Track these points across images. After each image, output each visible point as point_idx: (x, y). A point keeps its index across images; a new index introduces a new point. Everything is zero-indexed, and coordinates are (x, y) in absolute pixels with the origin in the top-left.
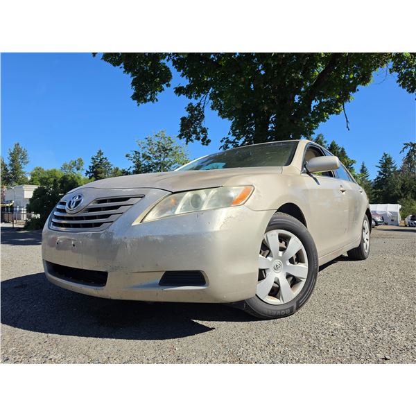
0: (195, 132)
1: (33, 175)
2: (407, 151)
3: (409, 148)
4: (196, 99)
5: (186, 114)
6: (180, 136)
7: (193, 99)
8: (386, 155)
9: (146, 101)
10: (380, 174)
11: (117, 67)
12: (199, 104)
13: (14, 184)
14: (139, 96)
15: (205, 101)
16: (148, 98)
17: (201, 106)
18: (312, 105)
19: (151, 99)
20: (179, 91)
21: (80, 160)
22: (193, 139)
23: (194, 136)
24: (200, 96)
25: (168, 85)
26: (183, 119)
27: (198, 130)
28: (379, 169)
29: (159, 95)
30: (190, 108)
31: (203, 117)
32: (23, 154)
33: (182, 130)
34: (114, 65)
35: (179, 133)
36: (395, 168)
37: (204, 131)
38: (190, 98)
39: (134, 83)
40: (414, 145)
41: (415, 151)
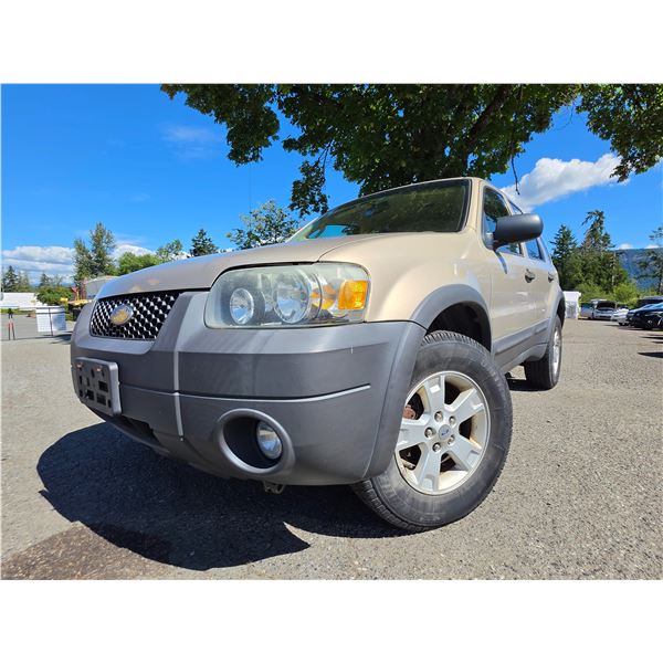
0: (312, 201)
1: (122, 263)
2: (591, 222)
3: (593, 219)
4: (313, 155)
5: (301, 177)
6: (292, 207)
7: (309, 155)
8: (564, 228)
9: (246, 160)
10: (556, 253)
11: (207, 115)
12: (317, 163)
13: (100, 273)
14: (238, 155)
15: (325, 157)
16: (250, 156)
17: (320, 165)
19: (255, 158)
20: (289, 144)
21: (178, 243)
22: (309, 210)
23: (312, 206)
24: (317, 151)
25: (276, 138)
26: (296, 184)
27: (317, 198)
28: (555, 246)
29: (264, 151)
30: (306, 170)
31: (323, 180)
32: (108, 236)
33: (294, 198)
34: (203, 112)
35: (291, 202)
36: (575, 244)
37: (323, 199)
38: (304, 154)
39: (230, 138)
40: (601, 214)
41: (601, 223)
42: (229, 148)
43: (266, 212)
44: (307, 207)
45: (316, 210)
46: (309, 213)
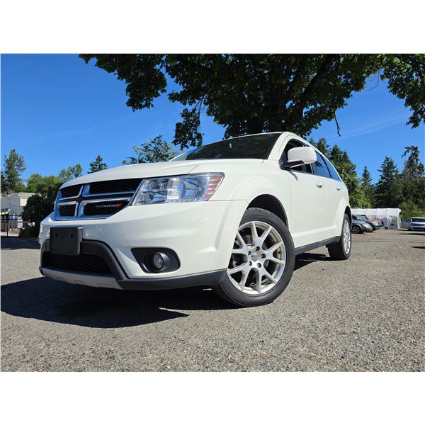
0: (191, 138)
1: (30, 182)
2: (409, 155)
3: (410, 152)
4: (191, 104)
5: (182, 120)
6: (175, 142)
7: (188, 105)
8: (388, 159)
9: (141, 107)
10: (383, 178)
11: (112, 74)
12: (194, 110)
13: (11, 191)
14: (135, 103)
15: (200, 107)
16: (144, 104)
17: (197, 112)
18: (304, 112)
19: (147, 105)
20: (174, 97)
21: (79, 167)
22: (188, 145)
23: (190, 142)
24: (194, 102)
25: (164, 91)
26: (178, 125)
27: (194, 135)
28: (381, 173)
29: (155, 101)
30: (186, 114)
31: (198, 123)
32: (20, 161)
33: (176, 136)
34: (109, 71)
35: (174, 139)
36: (397, 171)
37: (199, 136)
38: (185, 104)
39: (128, 90)
40: (416, 149)
41: (417, 155)
42: (127, 98)
43: (153, 145)
44: (186, 142)
45: (193, 144)
46: (187, 147)
